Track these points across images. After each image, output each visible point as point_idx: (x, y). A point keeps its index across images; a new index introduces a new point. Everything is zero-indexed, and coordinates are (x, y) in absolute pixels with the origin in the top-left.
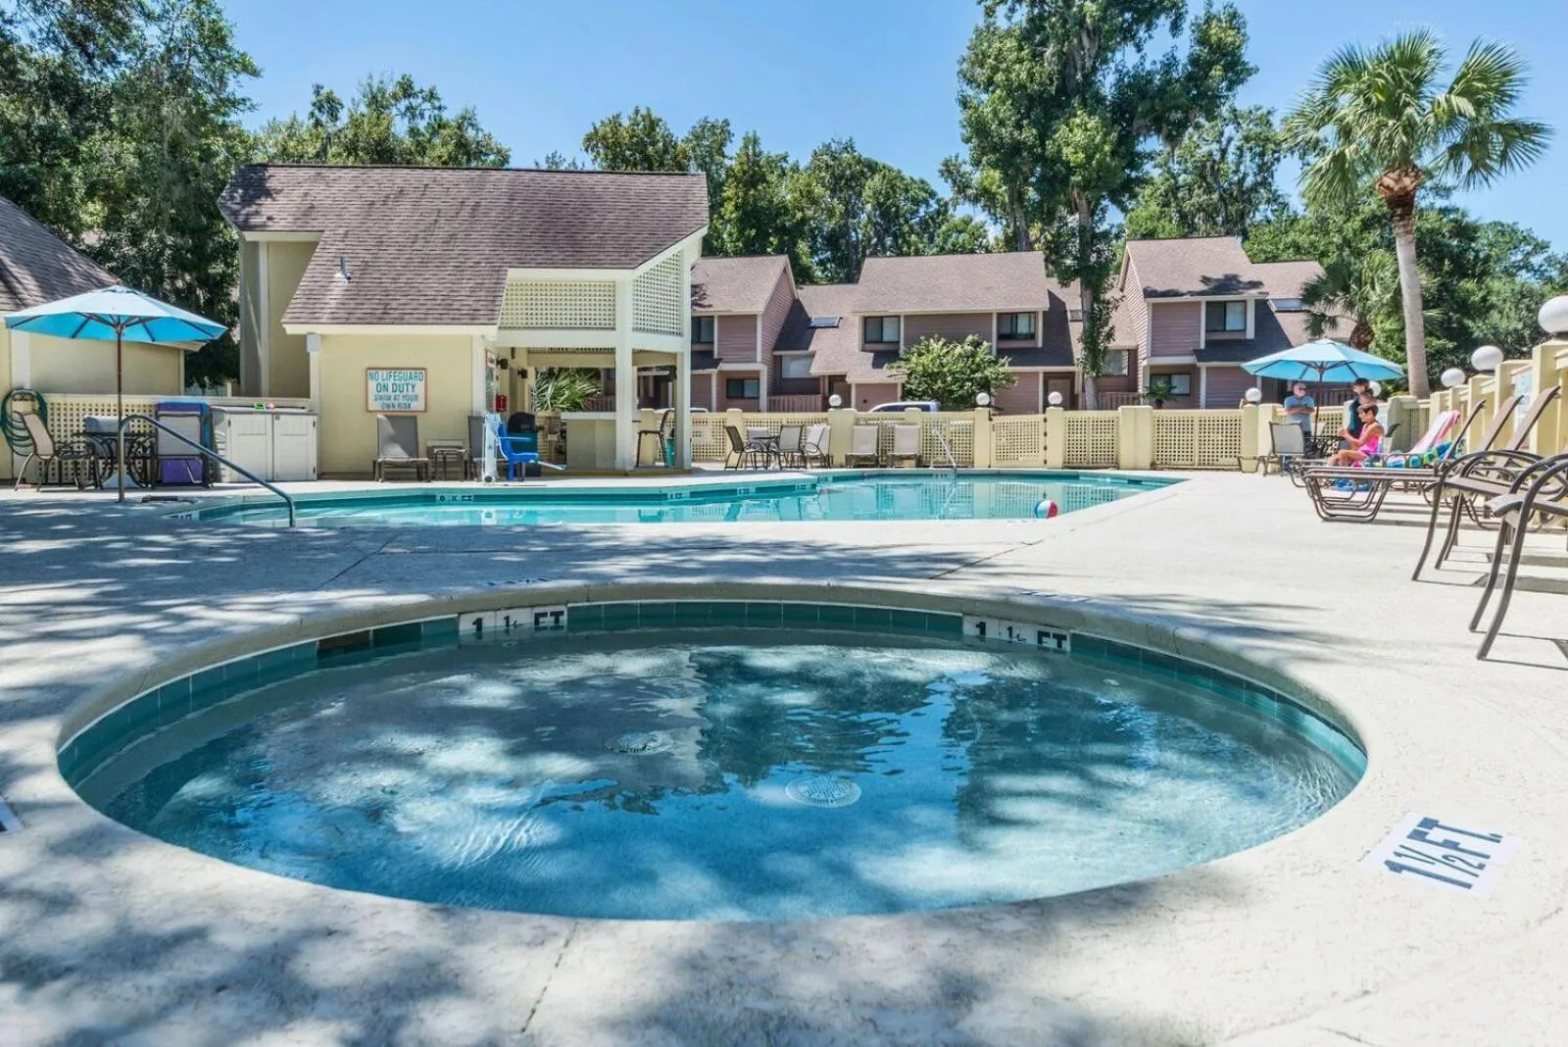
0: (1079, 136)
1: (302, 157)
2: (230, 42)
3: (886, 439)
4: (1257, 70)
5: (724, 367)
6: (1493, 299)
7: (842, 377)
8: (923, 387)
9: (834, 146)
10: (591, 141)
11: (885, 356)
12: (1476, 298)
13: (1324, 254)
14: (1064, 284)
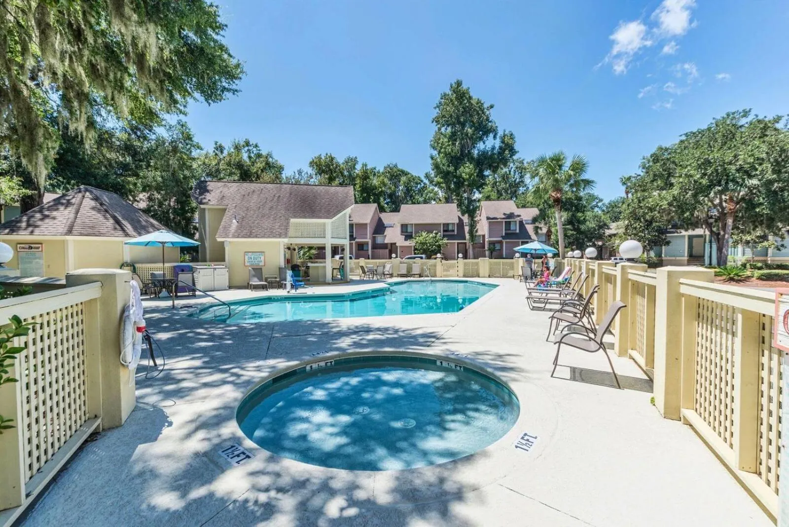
0: (467, 170)
1: (210, 165)
2: (193, 139)
3: (409, 269)
4: (518, 152)
5: (357, 240)
6: (587, 218)
7: (395, 244)
8: (420, 247)
9: (391, 166)
10: (312, 164)
11: (408, 237)
12: (582, 219)
13: (539, 205)
14: (463, 215)
